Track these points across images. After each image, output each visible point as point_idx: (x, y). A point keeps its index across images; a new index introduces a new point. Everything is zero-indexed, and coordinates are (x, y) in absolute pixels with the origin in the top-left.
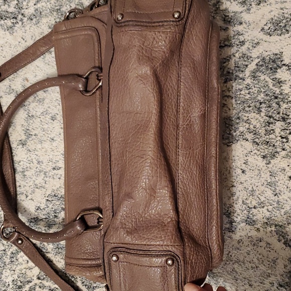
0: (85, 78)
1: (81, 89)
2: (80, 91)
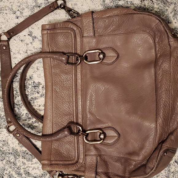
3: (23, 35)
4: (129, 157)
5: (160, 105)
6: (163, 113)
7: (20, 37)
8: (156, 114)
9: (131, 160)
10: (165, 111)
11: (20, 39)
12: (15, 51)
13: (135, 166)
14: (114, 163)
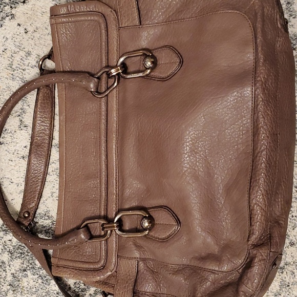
0: (97, 78)
1: (93, 90)
2: (91, 92)
3: (22, 147)
4: (200, 265)
5: (260, 162)
6: (266, 180)
7: (19, 152)
8: (251, 179)
9: (205, 270)
10: (269, 176)
11: (20, 156)
12: (18, 179)
13: (213, 283)
14: (169, 276)
